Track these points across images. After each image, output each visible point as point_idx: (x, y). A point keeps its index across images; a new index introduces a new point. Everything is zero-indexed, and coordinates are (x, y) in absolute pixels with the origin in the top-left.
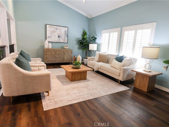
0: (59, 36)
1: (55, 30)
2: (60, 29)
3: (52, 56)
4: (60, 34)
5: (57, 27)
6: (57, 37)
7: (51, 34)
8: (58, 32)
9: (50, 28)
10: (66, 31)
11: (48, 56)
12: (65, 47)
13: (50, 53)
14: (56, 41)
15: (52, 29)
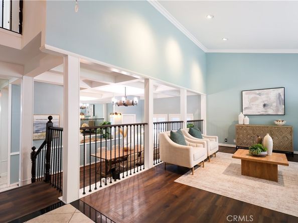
0: (264, 105)
1: (258, 96)
2: (267, 94)
3: (249, 136)
4: (266, 101)
5: (260, 91)
6: (262, 107)
7: (250, 103)
8: (263, 99)
9: (248, 95)
10: (279, 94)
11: (241, 136)
12: (276, 123)
13: (245, 131)
14: (259, 112)
15: (252, 96)
